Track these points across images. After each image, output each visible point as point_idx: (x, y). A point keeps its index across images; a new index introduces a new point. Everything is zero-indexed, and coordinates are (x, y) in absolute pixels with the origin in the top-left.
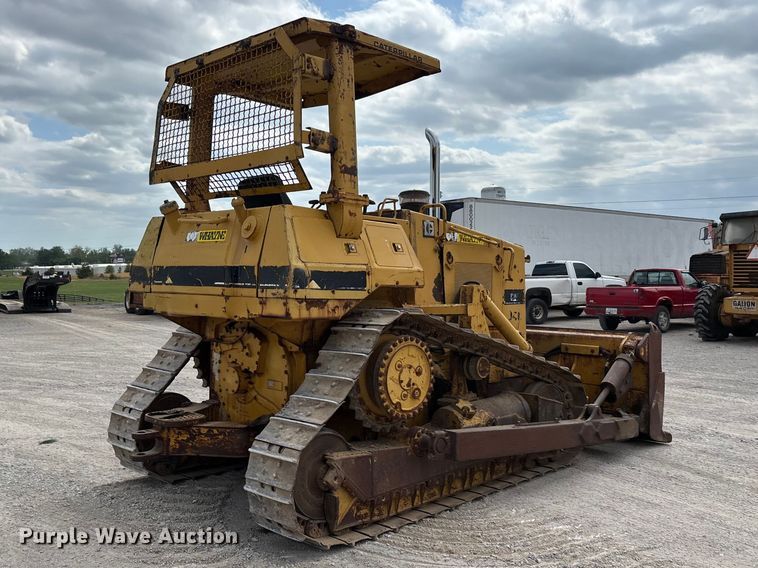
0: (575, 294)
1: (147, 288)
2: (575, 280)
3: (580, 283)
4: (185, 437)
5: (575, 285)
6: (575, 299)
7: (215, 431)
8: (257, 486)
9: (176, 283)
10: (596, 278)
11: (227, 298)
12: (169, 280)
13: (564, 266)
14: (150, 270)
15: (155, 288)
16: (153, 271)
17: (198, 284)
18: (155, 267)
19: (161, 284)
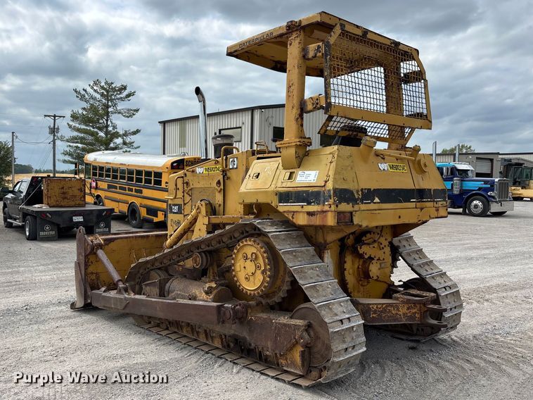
1: (356, 207)
9: (382, 202)
12: (377, 200)
14: (358, 192)
15: (363, 207)
16: (360, 193)
17: (400, 202)
18: (362, 190)
19: (370, 203)
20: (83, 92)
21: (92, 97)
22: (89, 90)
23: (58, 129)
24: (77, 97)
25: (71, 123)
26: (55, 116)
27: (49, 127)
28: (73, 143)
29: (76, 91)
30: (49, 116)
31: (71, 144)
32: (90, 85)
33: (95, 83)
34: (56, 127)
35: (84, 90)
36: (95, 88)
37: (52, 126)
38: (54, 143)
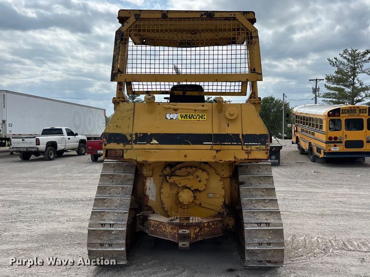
0: (67, 144)
1: (128, 146)
2: (67, 137)
3: (69, 139)
4: (197, 230)
5: (67, 139)
6: (67, 147)
7: (211, 224)
8: (256, 246)
9: (161, 143)
10: (75, 136)
11: (217, 151)
12: (155, 142)
13: (61, 129)
14: (131, 135)
15: (135, 146)
16: (134, 136)
17: (188, 144)
18: (136, 134)
19: (145, 144)
20: (334, 60)
21: (341, 63)
22: (339, 58)
23: (319, 89)
24: (331, 64)
25: (327, 84)
26: (316, 80)
27: (313, 89)
28: (327, 98)
29: (329, 60)
30: (312, 80)
31: (326, 99)
32: (340, 54)
33: (345, 52)
34: (317, 87)
35: (335, 58)
36: (345, 56)
37: (314, 87)
38: (316, 99)
